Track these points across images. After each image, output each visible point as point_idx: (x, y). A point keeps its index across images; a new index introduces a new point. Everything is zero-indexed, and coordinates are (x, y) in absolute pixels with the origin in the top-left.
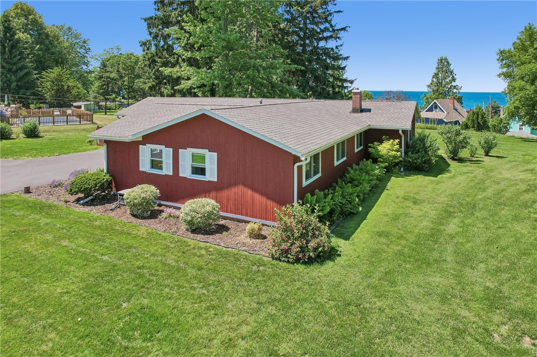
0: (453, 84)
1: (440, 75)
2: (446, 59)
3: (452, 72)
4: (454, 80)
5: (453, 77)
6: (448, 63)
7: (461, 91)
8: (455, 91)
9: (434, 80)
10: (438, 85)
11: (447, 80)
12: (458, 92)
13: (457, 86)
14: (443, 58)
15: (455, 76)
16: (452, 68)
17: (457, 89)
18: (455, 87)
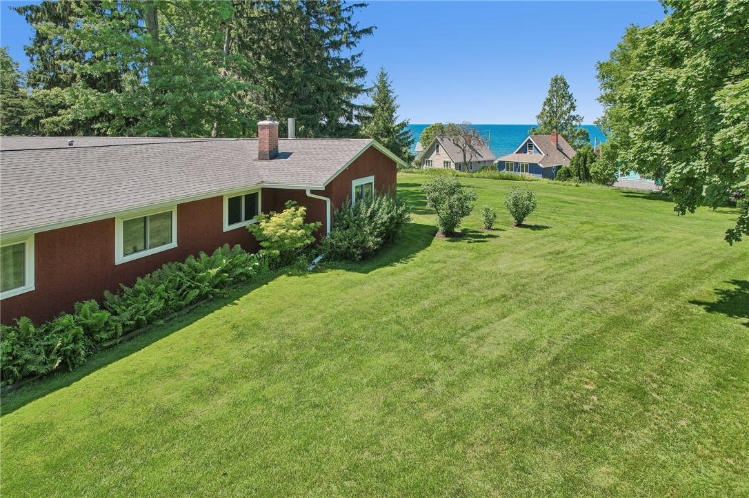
0: (572, 113)
1: (555, 101)
2: (562, 79)
3: (570, 97)
4: (573, 107)
5: (572, 104)
6: (565, 84)
7: (582, 124)
8: (574, 123)
9: (546, 107)
10: (551, 116)
11: (564, 109)
12: (578, 124)
13: (578, 116)
14: (559, 77)
15: (575, 103)
16: (570, 91)
17: (577, 121)
18: (574, 118)
